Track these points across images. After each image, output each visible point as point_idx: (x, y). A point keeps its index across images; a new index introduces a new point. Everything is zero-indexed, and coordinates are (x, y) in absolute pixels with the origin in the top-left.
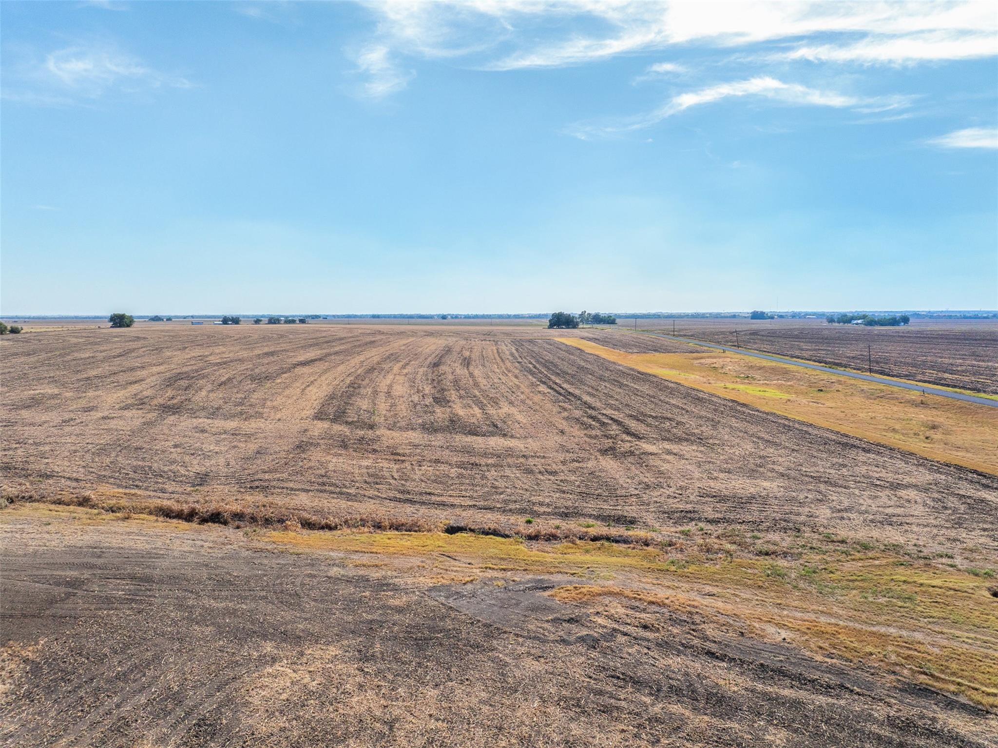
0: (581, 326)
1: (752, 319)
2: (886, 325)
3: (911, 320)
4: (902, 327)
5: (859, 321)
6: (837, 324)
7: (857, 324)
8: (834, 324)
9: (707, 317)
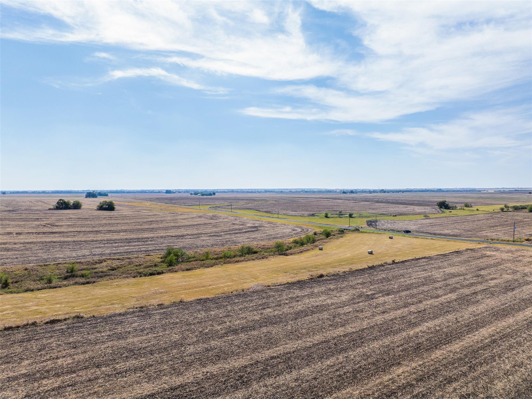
0: (98, 197)
1: (166, 193)
2: (208, 196)
3: (216, 194)
4: (213, 196)
5: (200, 194)
6: (194, 195)
7: (199, 195)
8: (192, 195)
9: (147, 192)
